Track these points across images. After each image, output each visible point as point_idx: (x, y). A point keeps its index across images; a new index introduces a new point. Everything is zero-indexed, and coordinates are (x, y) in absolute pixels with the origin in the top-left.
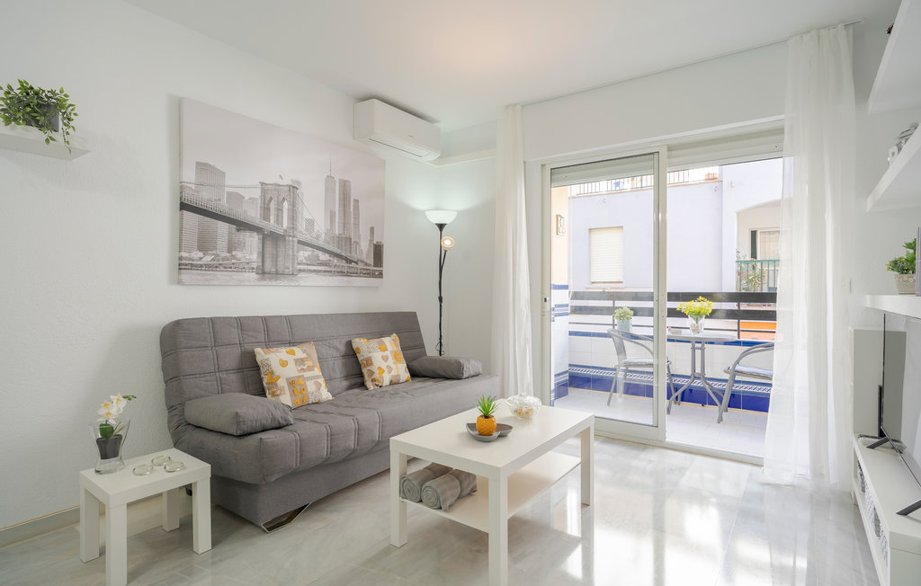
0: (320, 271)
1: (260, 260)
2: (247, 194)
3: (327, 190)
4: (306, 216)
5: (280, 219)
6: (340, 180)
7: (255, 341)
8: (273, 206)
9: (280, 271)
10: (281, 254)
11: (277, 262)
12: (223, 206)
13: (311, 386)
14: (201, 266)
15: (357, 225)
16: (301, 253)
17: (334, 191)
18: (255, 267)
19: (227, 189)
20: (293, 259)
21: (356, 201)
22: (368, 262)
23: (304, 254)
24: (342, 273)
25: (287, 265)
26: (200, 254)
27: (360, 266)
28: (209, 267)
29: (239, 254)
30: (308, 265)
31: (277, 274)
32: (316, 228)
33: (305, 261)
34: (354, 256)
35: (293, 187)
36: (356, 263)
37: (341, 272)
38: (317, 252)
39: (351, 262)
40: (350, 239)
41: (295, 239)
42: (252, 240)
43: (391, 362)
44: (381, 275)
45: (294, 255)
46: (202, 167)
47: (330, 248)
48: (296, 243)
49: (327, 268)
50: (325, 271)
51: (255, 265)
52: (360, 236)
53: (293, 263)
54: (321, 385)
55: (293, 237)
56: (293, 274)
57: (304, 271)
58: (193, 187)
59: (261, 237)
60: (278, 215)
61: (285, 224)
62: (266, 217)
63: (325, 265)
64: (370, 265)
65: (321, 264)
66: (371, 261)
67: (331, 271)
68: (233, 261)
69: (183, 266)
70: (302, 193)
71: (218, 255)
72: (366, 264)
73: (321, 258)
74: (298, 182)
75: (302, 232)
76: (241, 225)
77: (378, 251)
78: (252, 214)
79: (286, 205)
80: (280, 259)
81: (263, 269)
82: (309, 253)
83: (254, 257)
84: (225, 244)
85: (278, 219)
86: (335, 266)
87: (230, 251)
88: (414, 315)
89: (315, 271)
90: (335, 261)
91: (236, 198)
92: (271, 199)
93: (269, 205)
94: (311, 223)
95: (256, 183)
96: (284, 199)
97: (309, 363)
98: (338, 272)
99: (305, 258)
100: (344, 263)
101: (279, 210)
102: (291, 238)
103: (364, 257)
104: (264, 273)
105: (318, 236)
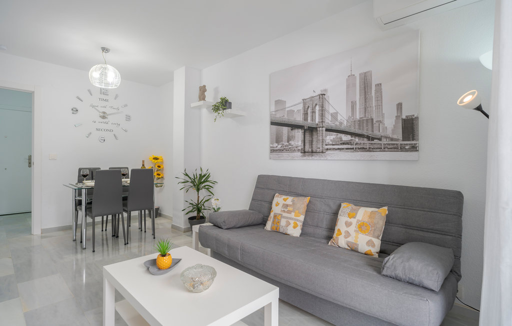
0: (343, 149)
1: (303, 145)
2: (295, 109)
3: (348, 87)
4: (332, 111)
5: (314, 118)
6: (360, 74)
8: (310, 111)
9: (314, 150)
10: (315, 140)
11: (312, 145)
12: (286, 118)
13: (283, 222)
14: (277, 150)
15: (379, 106)
16: (328, 137)
17: (354, 85)
18: (300, 149)
19: (287, 109)
20: (323, 142)
21: (379, 85)
22: (395, 137)
23: (330, 137)
24: (363, 149)
25: (319, 146)
26: (277, 145)
27: (384, 141)
28: (281, 151)
29: (292, 142)
30: (333, 145)
31: (312, 152)
32: (339, 118)
33: (331, 143)
34: (377, 133)
35: (322, 95)
36: (380, 139)
37: (363, 148)
38: (340, 135)
39: (373, 139)
40: (372, 119)
41: (324, 129)
42: (299, 134)
43: (352, 229)
44: (414, 148)
45: (323, 140)
46: (278, 102)
47: (352, 130)
48: (324, 132)
49: (349, 146)
50: (347, 149)
51: (300, 148)
52: (383, 115)
53: (322, 144)
55: (323, 127)
56: (322, 152)
57: (330, 149)
58: (274, 113)
59: (303, 131)
60: (312, 116)
61: (317, 120)
62: (306, 119)
63: (347, 144)
64: (397, 140)
65: (344, 144)
66: (399, 135)
67: (353, 148)
68: (290, 147)
69: (273, 151)
70: (328, 96)
71: (283, 144)
72: (392, 139)
73: (343, 139)
74: (326, 90)
75: (329, 121)
76: (294, 127)
77: (410, 127)
78: (299, 119)
79: (317, 108)
80: (314, 143)
81: (304, 150)
82: (334, 137)
83: (300, 142)
84: (286, 138)
85: (312, 118)
86: (357, 144)
87: (288, 142)
89: (338, 149)
90: (357, 140)
91: (291, 112)
92: (309, 107)
93: (307, 111)
94: (334, 116)
95: (301, 100)
96: (316, 105)
97: (290, 209)
98: (361, 148)
99: (331, 140)
100: (366, 141)
101: (313, 112)
102: (321, 129)
103: (389, 133)
104: (305, 152)
105: (341, 123)
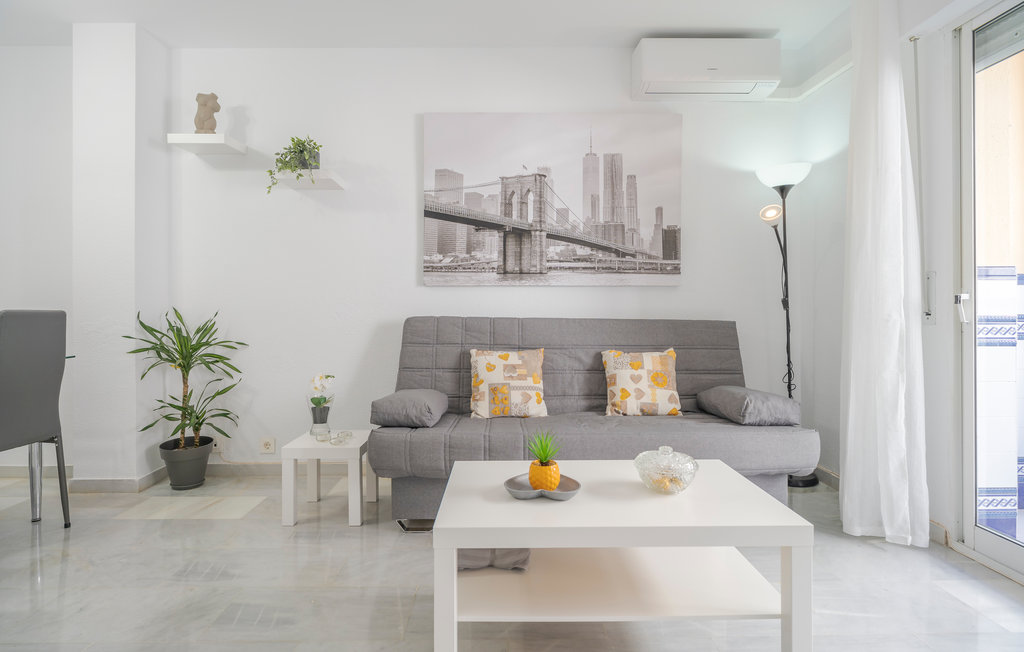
0: (577, 268)
1: (501, 259)
2: (485, 192)
3: (586, 171)
4: (558, 205)
5: (525, 214)
6: (605, 156)
7: (477, 342)
8: (515, 200)
9: (525, 270)
10: (526, 252)
11: (520, 260)
12: (462, 207)
13: (516, 397)
14: (441, 268)
15: (633, 207)
16: (551, 249)
17: (596, 170)
18: (496, 267)
19: (465, 191)
20: (541, 256)
21: (632, 178)
22: (654, 253)
23: (555, 249)
24: (610, 270)
25: (534, 262)
26: (440, 257)
27: (640, 259)
28: (449, 269)
29: (478, 254)
30: (560, 261)
31: (521, 273)
32: (571, 218)
33: (556, 258)
34: (629, 247)
35: (540, 175)
36: (633, 256)
37: (610, 268)
38: (572, 246)
39: (624, 255)
40: (623, 226)
41: (544, 234)
42: (493, 239)
44: (676, 270)
45: (541, 252)
46: (441, 174)
47: (593, 239)
48: (544, 238)
49: (588, 265)
50: (584, 268)
51: (495, 265)
52: (638, 221)
53: (541, 260)
54: (530, 398)
55: (541, 231)
56: (541, 273)
57: (556, 268)
58: (433, 194)
59: (502, 234)
60: (521, 210)
61: (531, 219)
62: (508, 213)
63: (585, 260)
64: (656, 258)
65: (579, 260)
66: (658, 251)
67: (594, 268)
68: (473, 262)
69: (429, 268)
70: (552, 181)
71: (457, 257)
72: (650, 257)
73: (578, 253)
74: (547, 169)
75: (552, 221)
76: (481, 225)
77: (671, 241)
78: (493, 212)
79: (531, 197)
80: (525, 257)
81: (505, 268)
82: (562, 248)
83: (495, 256)
84: (464, 246)
85: (521, 214)
86: (600, 261)
87: (469, 251)
88: (732, 325)
89: (570, 268)
90: (600, 255)
91: (475, 197)
92: (513, 193)
93: (510, 199)
94: (563, 214)
95: (497, 178)
96: (529, 191)
97: (520, 371)
98: (606, 268)
99: (557, 253)
100: (613, 257)
101: (523, 203)
102: (538, 233)
103: (646, 248)
104: (505, 272)
105: (574, 227)
